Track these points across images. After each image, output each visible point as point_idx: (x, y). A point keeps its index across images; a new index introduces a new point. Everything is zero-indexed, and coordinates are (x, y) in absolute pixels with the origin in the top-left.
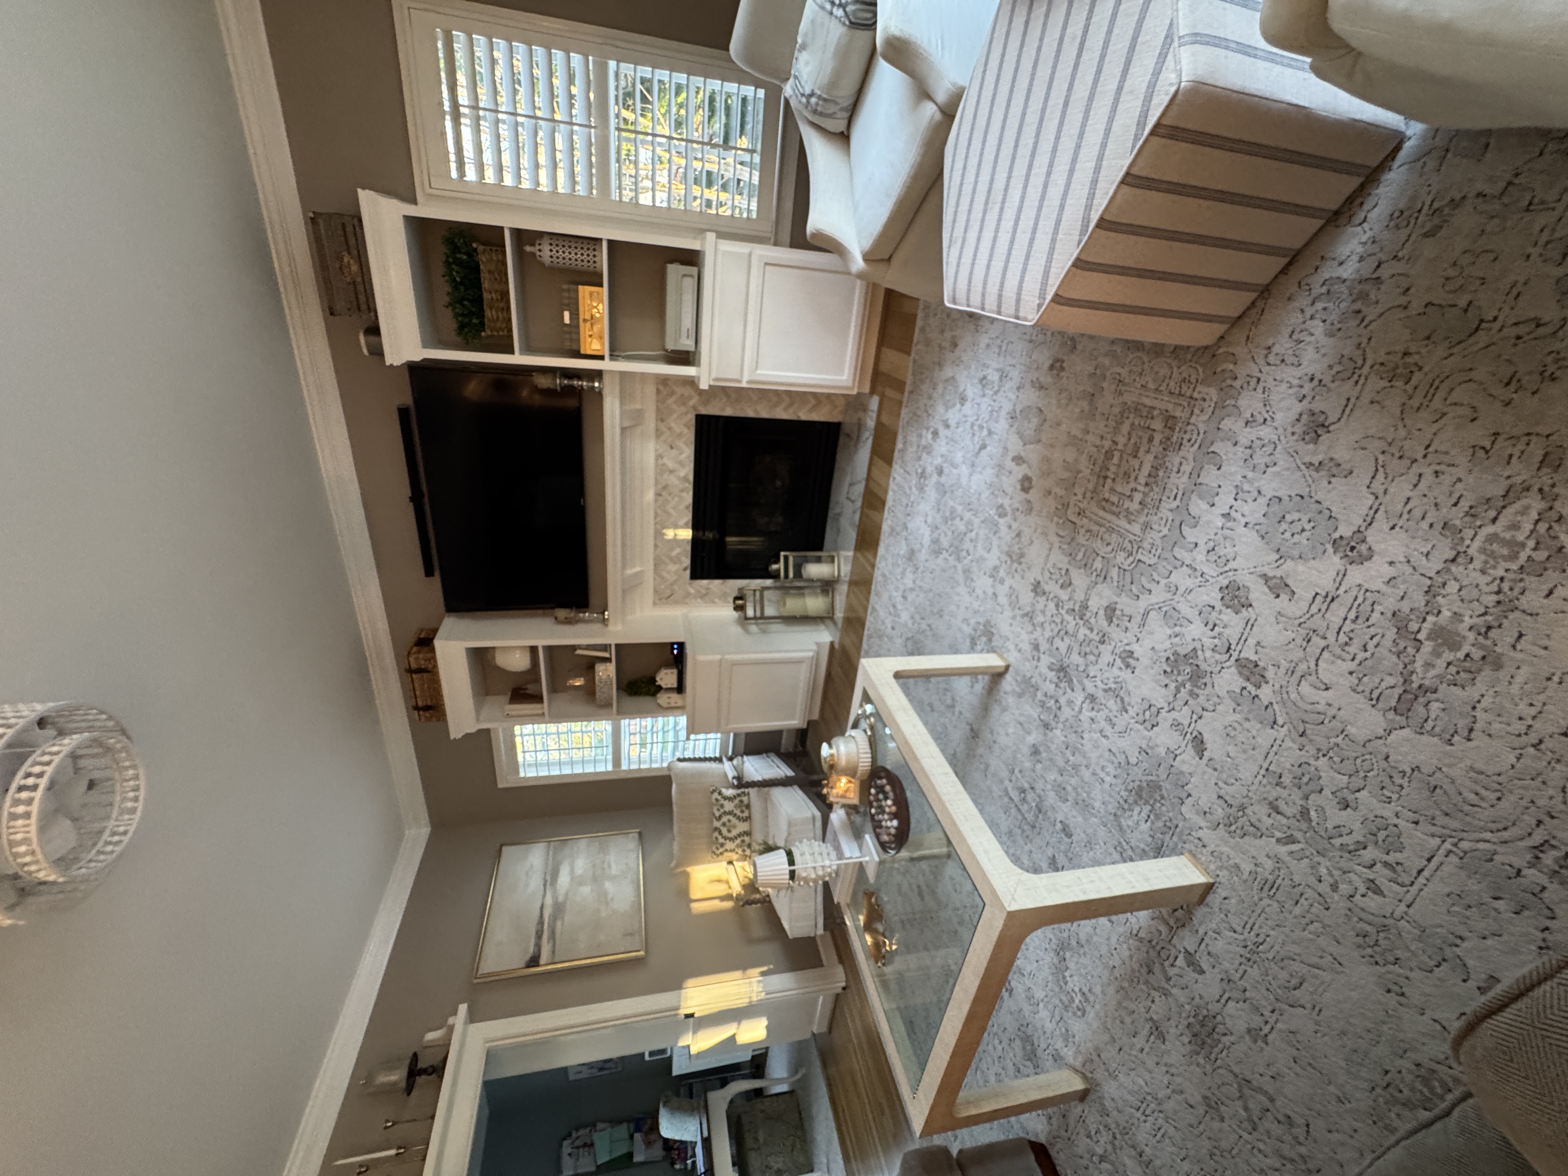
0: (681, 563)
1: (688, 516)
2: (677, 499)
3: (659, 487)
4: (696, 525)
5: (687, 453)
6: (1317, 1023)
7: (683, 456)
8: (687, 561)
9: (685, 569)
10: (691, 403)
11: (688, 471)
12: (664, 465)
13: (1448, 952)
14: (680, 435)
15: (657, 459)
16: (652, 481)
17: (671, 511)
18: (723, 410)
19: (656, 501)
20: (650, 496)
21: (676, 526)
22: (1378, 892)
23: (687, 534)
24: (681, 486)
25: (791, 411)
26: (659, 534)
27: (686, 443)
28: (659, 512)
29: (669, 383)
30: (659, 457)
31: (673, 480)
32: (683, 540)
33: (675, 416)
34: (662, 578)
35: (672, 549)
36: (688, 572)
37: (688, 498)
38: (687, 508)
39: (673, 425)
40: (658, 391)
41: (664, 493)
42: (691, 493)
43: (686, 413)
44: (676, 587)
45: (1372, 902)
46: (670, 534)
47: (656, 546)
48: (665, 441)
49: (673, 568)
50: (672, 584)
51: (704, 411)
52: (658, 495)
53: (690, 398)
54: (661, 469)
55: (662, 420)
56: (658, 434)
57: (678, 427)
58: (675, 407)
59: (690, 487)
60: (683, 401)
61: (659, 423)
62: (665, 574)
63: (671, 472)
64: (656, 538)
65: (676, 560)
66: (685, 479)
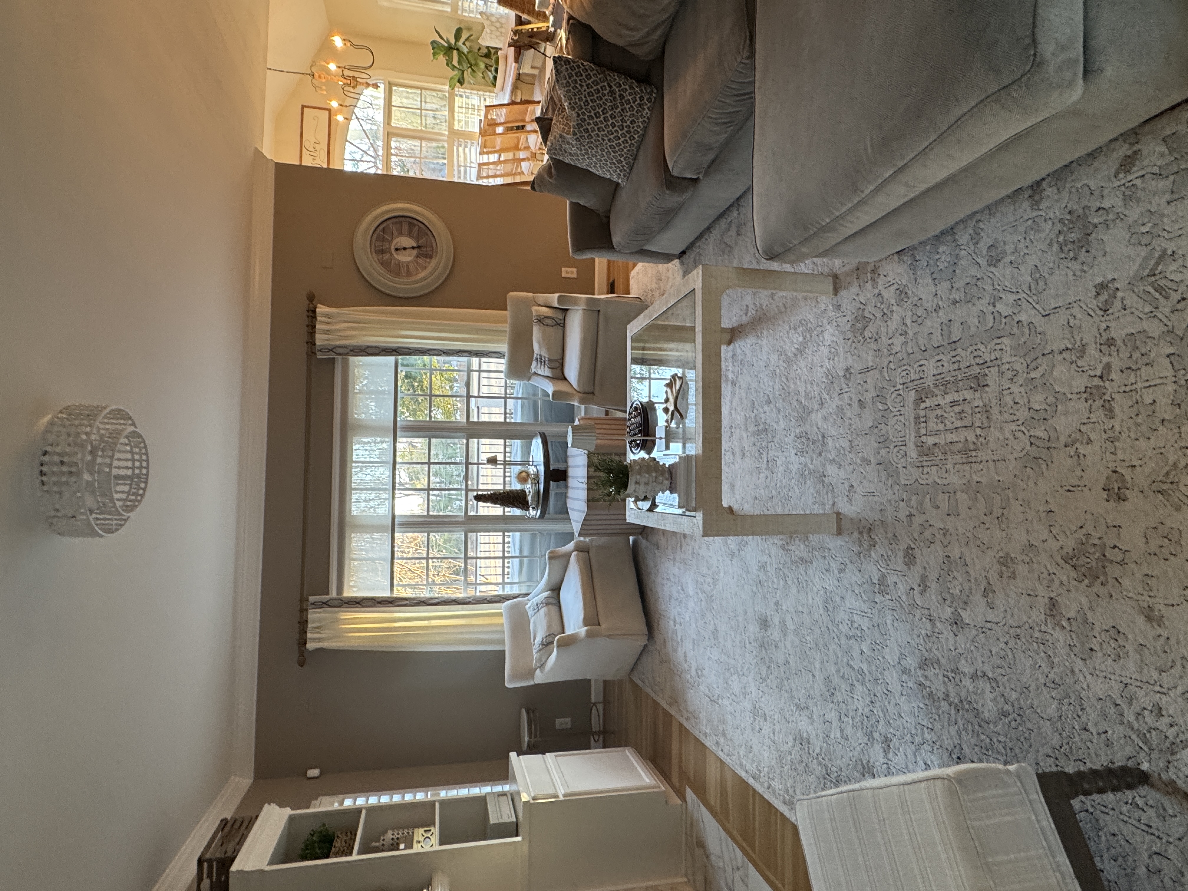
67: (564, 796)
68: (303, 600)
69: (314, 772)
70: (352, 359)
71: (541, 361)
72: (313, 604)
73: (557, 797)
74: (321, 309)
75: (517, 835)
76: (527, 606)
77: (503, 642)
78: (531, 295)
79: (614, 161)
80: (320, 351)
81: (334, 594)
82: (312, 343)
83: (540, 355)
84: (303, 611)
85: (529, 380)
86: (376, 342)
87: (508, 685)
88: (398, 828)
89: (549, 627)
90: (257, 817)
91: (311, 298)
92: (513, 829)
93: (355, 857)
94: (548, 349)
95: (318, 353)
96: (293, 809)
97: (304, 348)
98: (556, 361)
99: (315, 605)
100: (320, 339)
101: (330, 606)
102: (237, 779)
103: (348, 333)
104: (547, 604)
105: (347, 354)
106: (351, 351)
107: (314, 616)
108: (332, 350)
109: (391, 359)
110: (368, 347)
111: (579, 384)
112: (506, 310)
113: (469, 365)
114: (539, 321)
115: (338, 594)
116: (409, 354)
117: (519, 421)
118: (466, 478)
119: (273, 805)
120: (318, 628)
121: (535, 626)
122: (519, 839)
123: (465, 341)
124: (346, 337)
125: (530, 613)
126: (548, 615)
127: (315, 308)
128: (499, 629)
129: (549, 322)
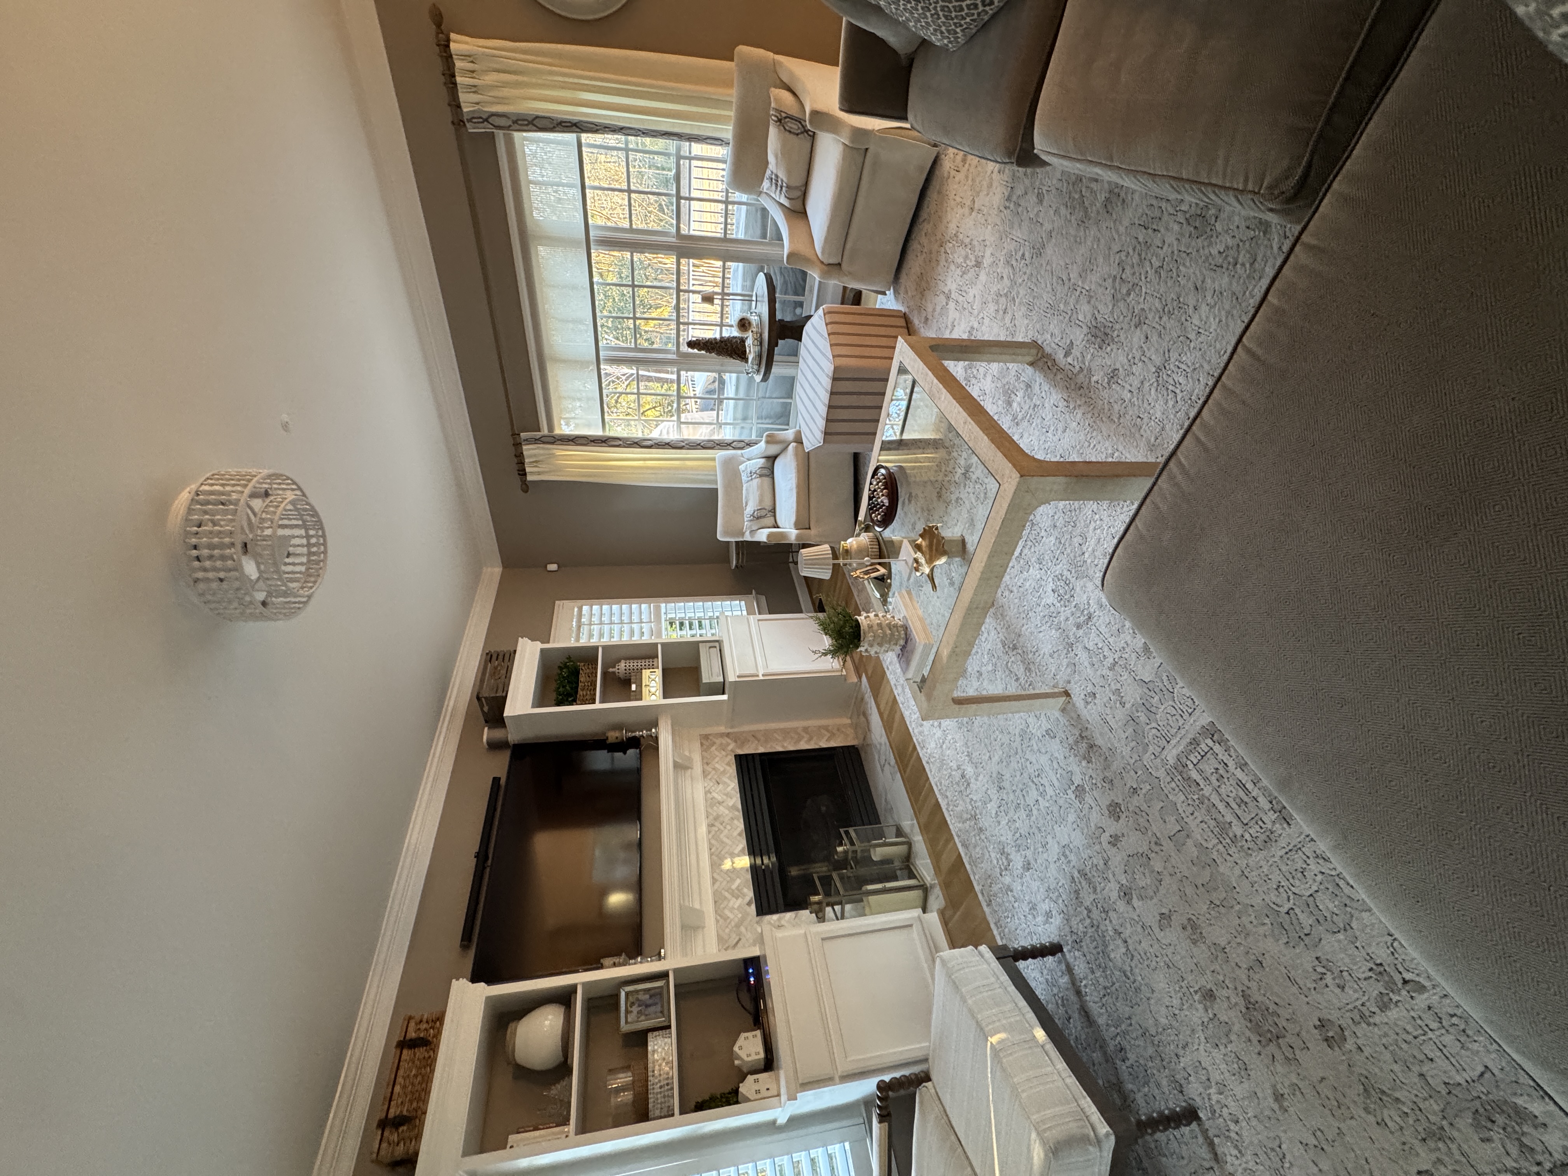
0: (744, 895)
1: (742, 843)
2: (729, 827)
3: (711, 817)
4: (753, 850)
5: (733, 785)
6: (1072, 264)
7: (729, 789)
8: (750, 894)
9: (749, 904)
10: (730, 748)
11: (735, 800)
12: (713, 798)
13: (1035, 220)
14: (724, 772)
15: (706, 793)
16: (703, 816)
17: (725, 840)
18: (757, 749)
19: (709, 832)
20: (703, 829)
21: (732, 855)
22: (1023, 255)
23: (744, 862)
24: (731, 815)
25: (812, 742)
26: (715, 865)
27: (729, 778)
28: (713, 842)
29: (711, 737)
30: (708, 792)
31: (722, 810)
32: (742, 868)
33: (717, 759)
34: (726, 918)
35: (732, 880)
36: (753, 906)
37: (740, 825)
38: (740, 835)
39: (717, 766)
40: (702, 744)
41: (717, 824)
42: (742, 820)
43: (726, 756)
44: (743, 929)
45: (1027, 255)
46: (727, 865)
47: (714, 881)
48: (710, 779)
49: (736, 903)
50: (738, 926)
51: (741, 752)
52: (711, 825)
53: (728, 744)
54: (711, 803)
55: (708, 764)
56: (705, 774)
57: (720, 767)
58: (717, 753)
59: (740, 814)
60: (723, 748)
61: (705, 766)
62: (727, 912)
63: (719, 803)
64: (713, 871)
65: (737, 895)
66: (734, 807)
67: (763, 675)
68: (516, 435)
69: (553, 567)
70: (517, 135)
71: (775, 180)
72: (526, 440)
73: (758, 676)
74: (459, 44)
75: (723, 693)
76: (742, 467)
77: (716, 482)
78: (771, 55)
79: (943, 29)
80: (469, 120)
81: (545, 431)
82: (456, 106)
83: (777, 176)
84: (518, 445)
85: (759, 196)
86: (548, 111)
87: (720, 537)
88: (629, 659)
89: (761, 501)
90: (515, 651)
91: (438, 18)
92: (720, 688)
93: (598, 705)
94: (789, 173)
95: (468, 125)
96: (542, 642)
97: (447, 115)
98: (796, 188)
99: (529, 441)
100: (468, 102)
101: (544, 443)
102: (489, 569)
103: (506, 92)
104: (761, 476)
105: (508, 128)
106: (515, 122)
107: (528, 450)
108: (486, 120)
109: (571, 137)
110: (537, 117)
111: (823, 253)
112: (732, 60)
113: (679, 149)
114: (780, 120)
115: (549, 431)
116: (596, 131)
117: (741, 236)
118: (677, 308)
119: (526, 639)
120: (536, 462)
121: (748, 493)
122: (724, 697)
123: (674, 117)
124: (501, 101)
125: (744, 478)
126: (760, 487)
127: (448, 40)
128: (713, 478)
129: (794, 126)
